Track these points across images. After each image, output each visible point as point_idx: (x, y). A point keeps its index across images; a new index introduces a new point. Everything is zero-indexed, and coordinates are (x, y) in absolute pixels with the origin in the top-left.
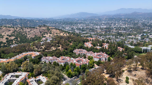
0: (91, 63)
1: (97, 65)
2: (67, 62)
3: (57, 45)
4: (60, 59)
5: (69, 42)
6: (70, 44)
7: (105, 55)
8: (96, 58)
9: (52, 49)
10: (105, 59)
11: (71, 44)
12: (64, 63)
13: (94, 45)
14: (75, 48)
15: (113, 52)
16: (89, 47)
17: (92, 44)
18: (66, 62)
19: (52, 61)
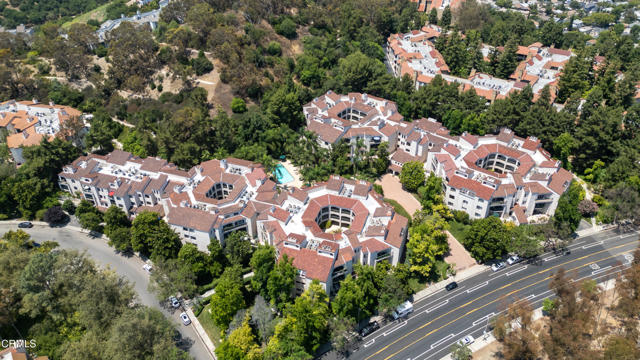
0: (422, 246)
1: (468, 248)
2: (243, 222)
3: (195, 53)
4: (189, 190)
5: (281, 33)
6: (289, 48)
7: (539, 157)
8: (463, 192)
9: (160, 89)
10: (537, 205)
11: (296, 49)
12: (212, 232)
13: (457, 63)
14: (315, 85)
15: (601, 141)
16: (418, 74)
17: (440, 45)
18: (233, 219)
19: (133, 200)
